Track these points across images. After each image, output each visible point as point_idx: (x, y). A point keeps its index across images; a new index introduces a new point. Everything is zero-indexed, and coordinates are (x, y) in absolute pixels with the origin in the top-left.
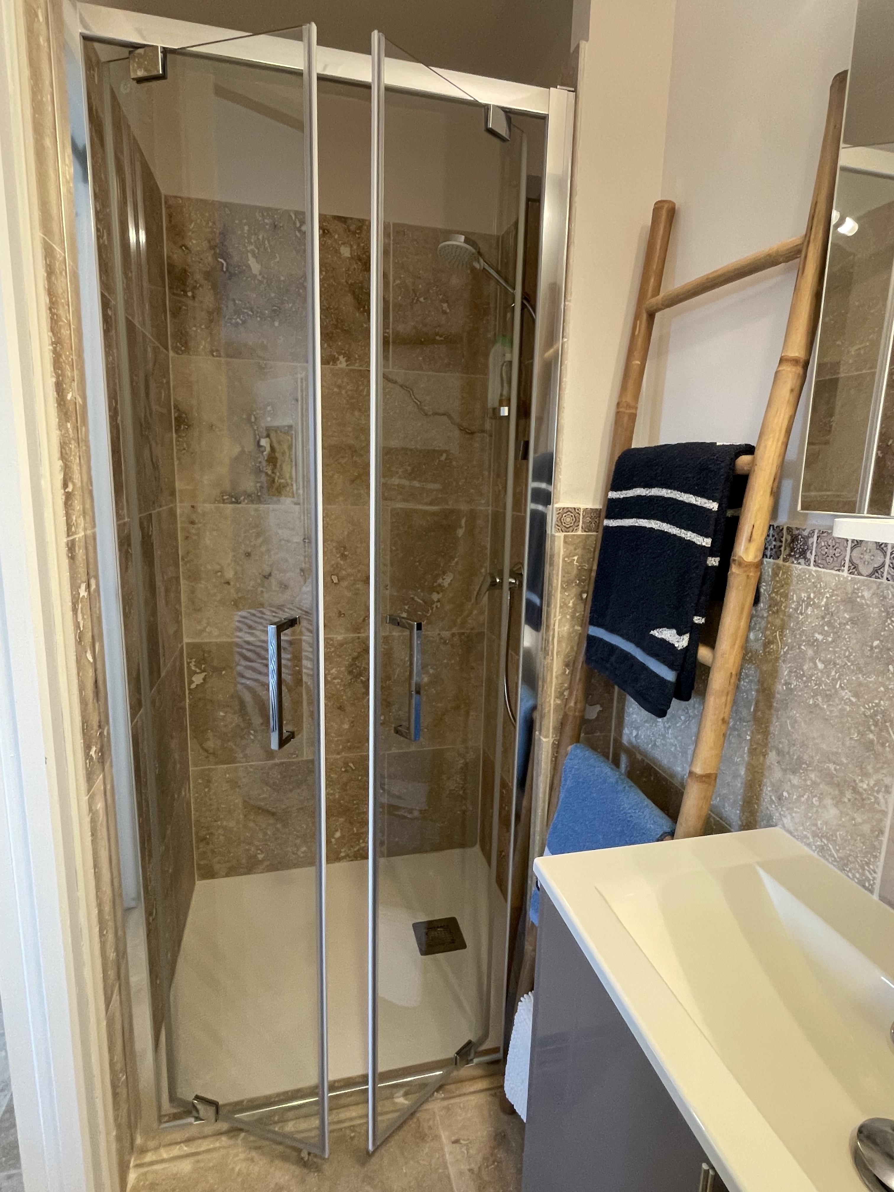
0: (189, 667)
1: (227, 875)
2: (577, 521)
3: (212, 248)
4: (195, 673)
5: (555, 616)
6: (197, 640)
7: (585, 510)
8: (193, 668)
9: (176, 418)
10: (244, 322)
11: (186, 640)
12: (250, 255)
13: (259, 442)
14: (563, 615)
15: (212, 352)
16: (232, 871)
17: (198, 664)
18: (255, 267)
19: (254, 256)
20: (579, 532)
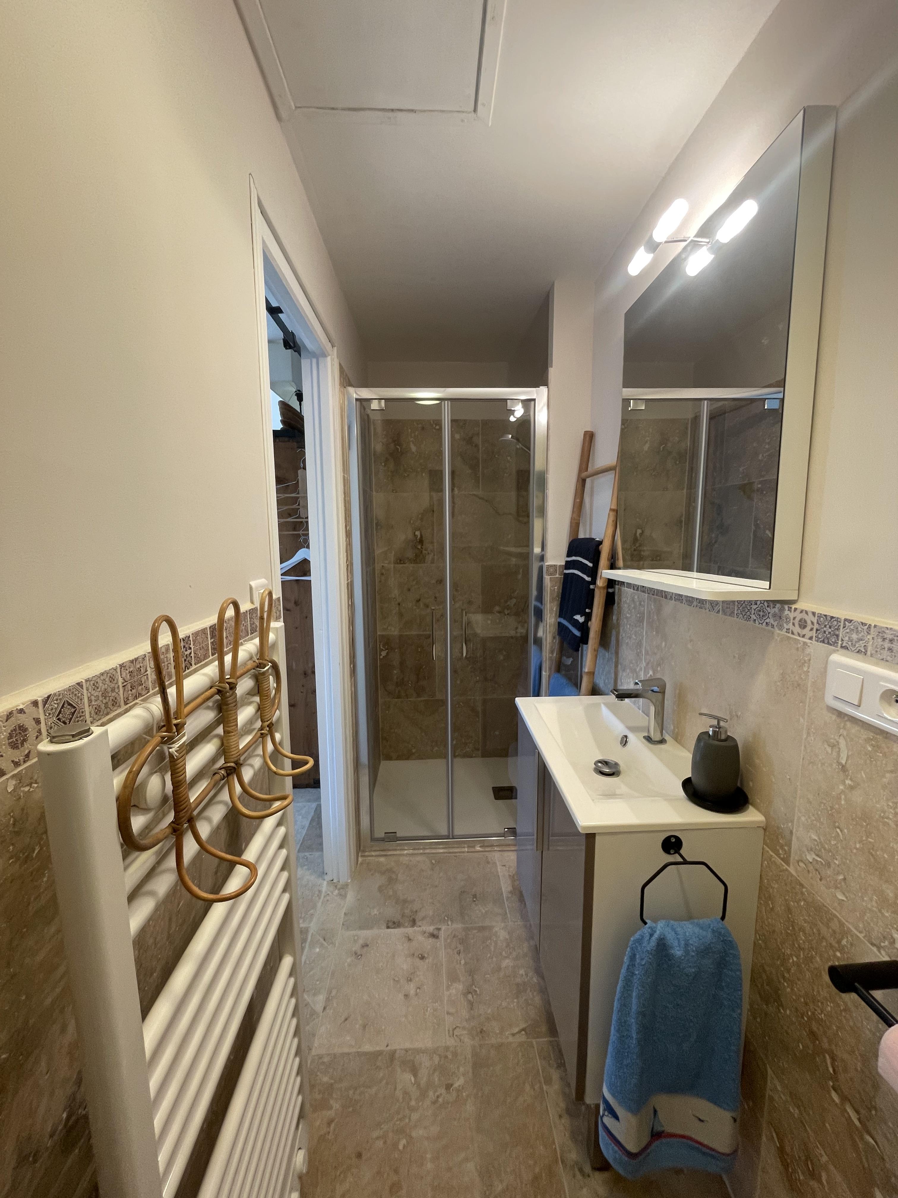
0: (380, 647)
1: (397, 759)
2: (556, 571)
3: (394, 441)
4: (383, 650)
5: (547, 614)
6: (384, 633)
7: (560, 566)
8: (382, 648)
9: (376, 524)
10: (408, 475)
11: (379, 633)
12: (411, 443)
13: (415, 533)
14: (551, 613)
15: (393, 490)
16: (399, 758)
17: (384, 646)
18: (413, 448)
19: (413, 443)
20: (557, 576)
